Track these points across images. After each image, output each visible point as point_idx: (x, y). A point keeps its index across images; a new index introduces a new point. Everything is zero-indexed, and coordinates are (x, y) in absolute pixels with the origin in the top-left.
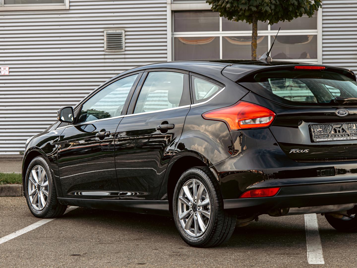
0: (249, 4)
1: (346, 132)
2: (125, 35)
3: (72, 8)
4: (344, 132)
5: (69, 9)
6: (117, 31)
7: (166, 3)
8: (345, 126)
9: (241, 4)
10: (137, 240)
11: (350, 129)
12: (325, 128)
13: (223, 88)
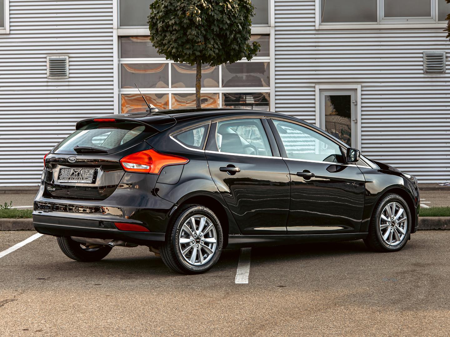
0: (193, 49)
2: (69, 61)
3: (12, 32)
5: (9, 33)
6: (61, 57)
7: (112, 28)
9: (186, 49)
10: (92, 267)
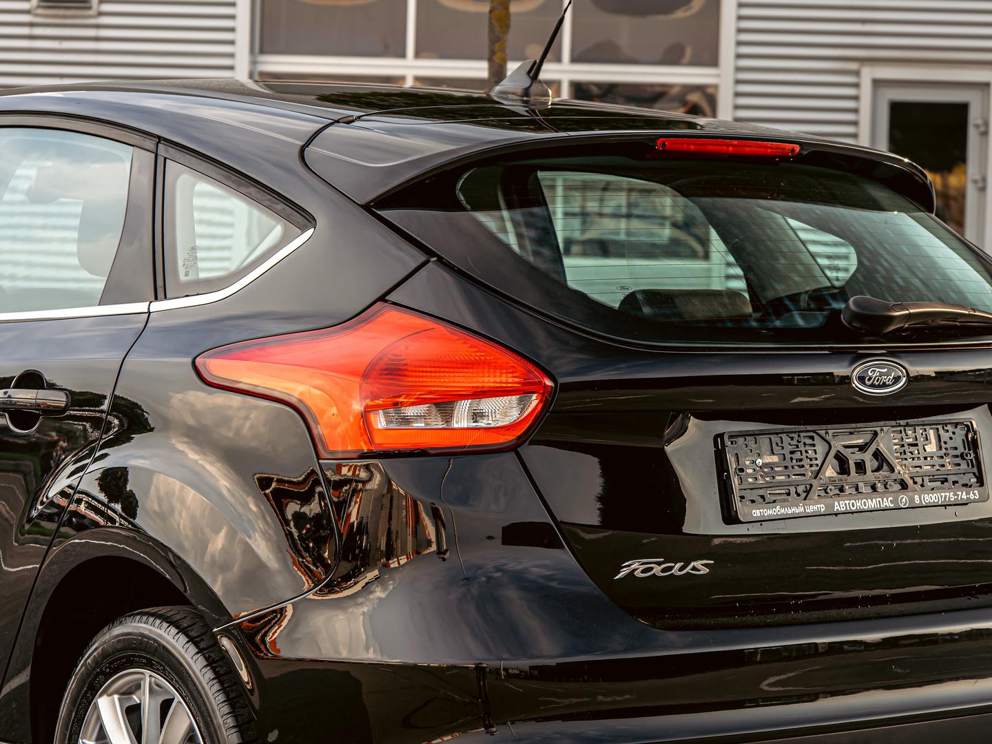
1: (892, 470)
4: (885, 467)
8: (889, 439)
11: (911, 453)
12: (792, 453)
13: (303, 229)
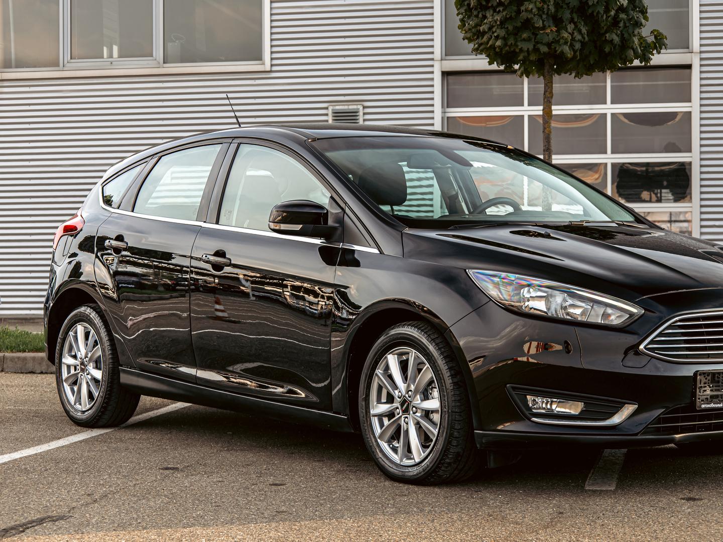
0: (535, 40)
2: (364, 114)
3: (274, 68)
5: (269, 70)
6: (351, 107)
7: (432, 59)
9: (521, 41)
